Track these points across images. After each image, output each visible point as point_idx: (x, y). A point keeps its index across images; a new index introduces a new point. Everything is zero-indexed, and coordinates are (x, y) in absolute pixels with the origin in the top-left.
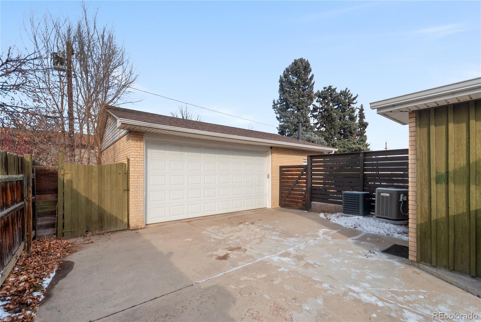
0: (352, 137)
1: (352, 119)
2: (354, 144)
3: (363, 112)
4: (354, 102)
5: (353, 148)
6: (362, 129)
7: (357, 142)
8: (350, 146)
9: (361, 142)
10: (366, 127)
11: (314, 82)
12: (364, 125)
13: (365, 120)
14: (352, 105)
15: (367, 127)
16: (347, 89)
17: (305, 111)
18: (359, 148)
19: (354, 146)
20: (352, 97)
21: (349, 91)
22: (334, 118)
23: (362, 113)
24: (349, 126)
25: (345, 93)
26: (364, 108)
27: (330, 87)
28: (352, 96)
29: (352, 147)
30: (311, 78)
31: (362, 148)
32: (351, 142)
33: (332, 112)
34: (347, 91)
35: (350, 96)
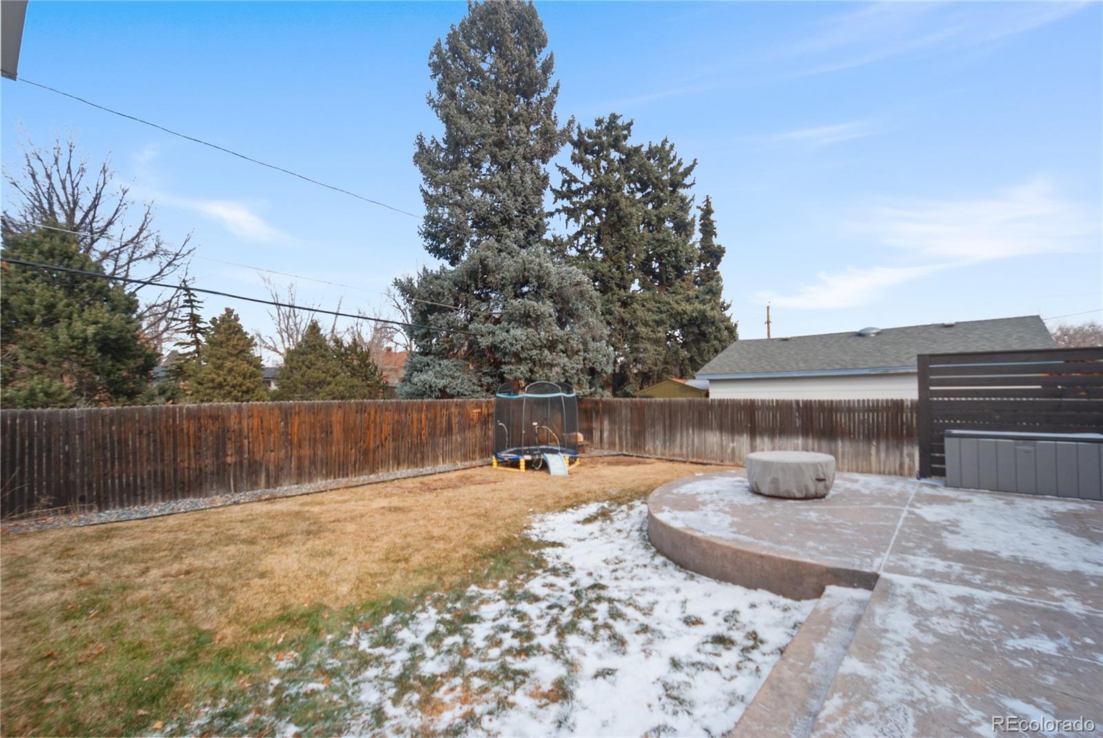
0: (684, 284)
1: (683, 228)
2: (688, 300)
3: (712, 217)
4: (687, 181)
5: (685, 313)
6: (708, 265)
7: (697, 297)
8: (675, 306)
9: (708, 297)
10: (718, 260)
11: (558, 87)
12: (714, 255)
13: (716, 241)
14: (682, 191)
15: (722, 259)
16: (666, 141)
17: (523, 172)
18: (703, 313)
19: (689, 308)
20: (681, 170)
21: (672, 147)
22: (626, 216)
23: (709, 219)
24: (674, 246)
25: (661, 153)
26: (713, 207)
27: (614, 118)
28: (680, 164)
29: (680, 309)
30: (547, 67)
31: (710, 313)
32: (679, 297)
33: (619, 194)
34: (667, 147)
35: (675, 163)
